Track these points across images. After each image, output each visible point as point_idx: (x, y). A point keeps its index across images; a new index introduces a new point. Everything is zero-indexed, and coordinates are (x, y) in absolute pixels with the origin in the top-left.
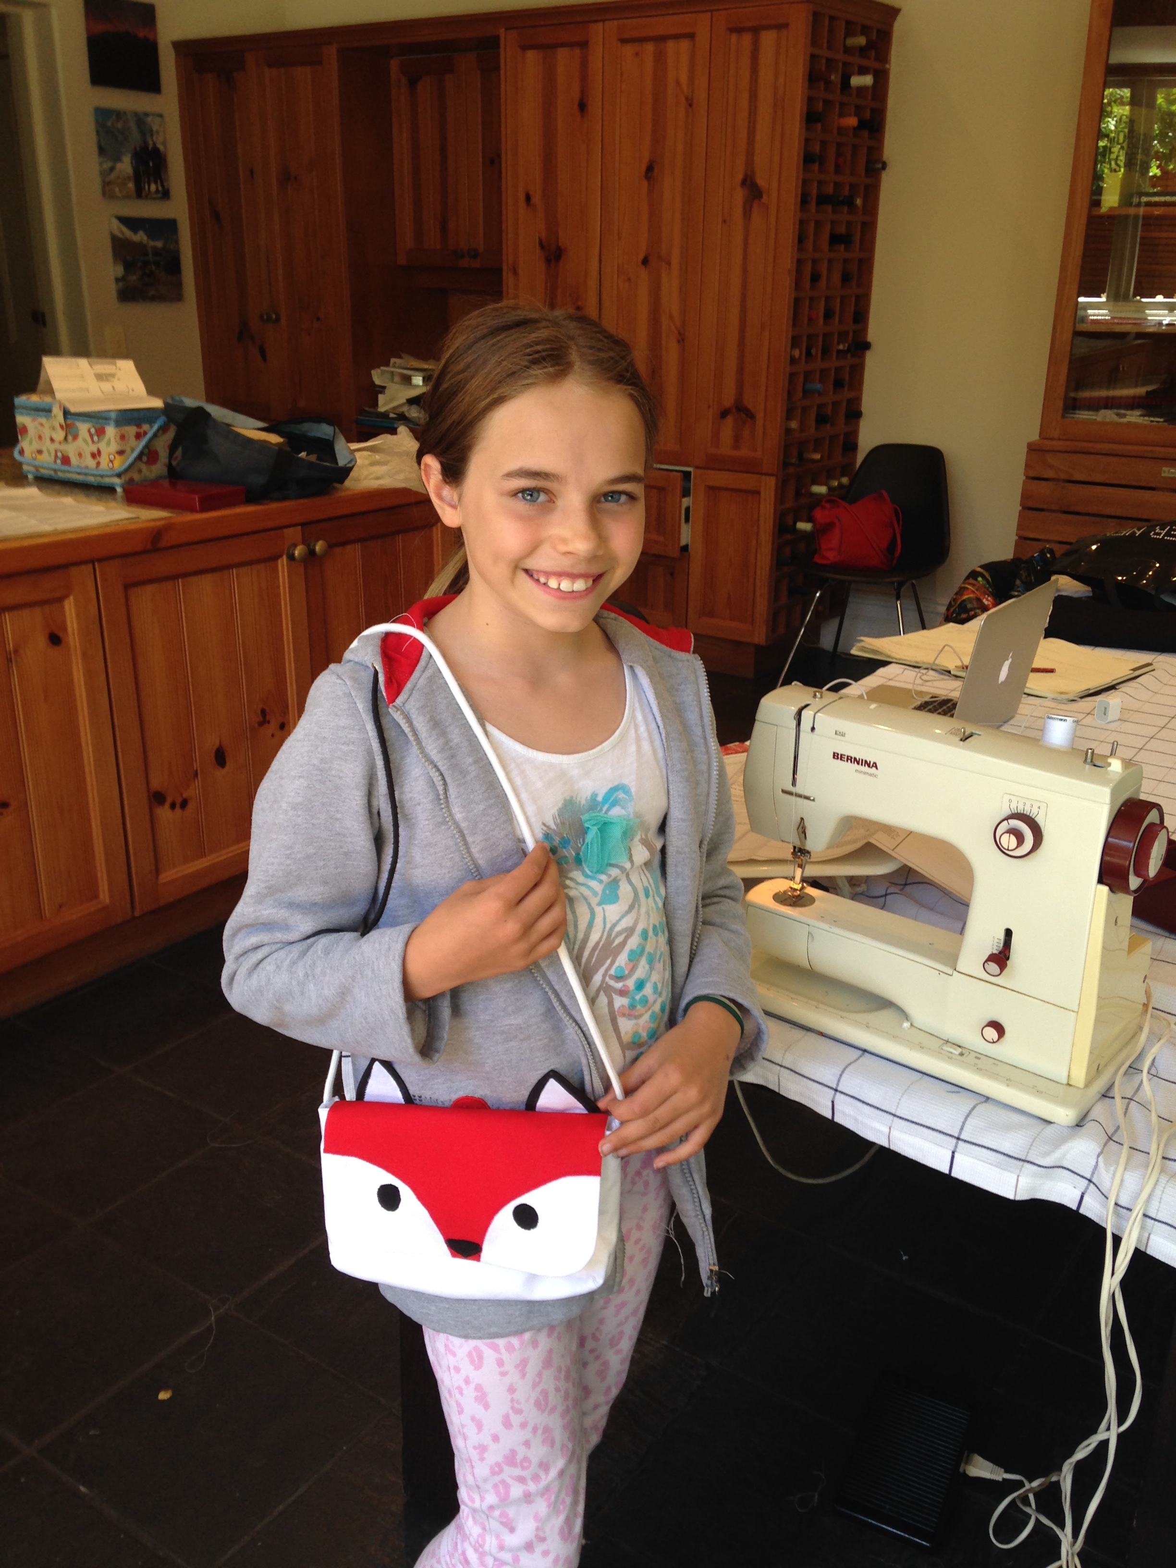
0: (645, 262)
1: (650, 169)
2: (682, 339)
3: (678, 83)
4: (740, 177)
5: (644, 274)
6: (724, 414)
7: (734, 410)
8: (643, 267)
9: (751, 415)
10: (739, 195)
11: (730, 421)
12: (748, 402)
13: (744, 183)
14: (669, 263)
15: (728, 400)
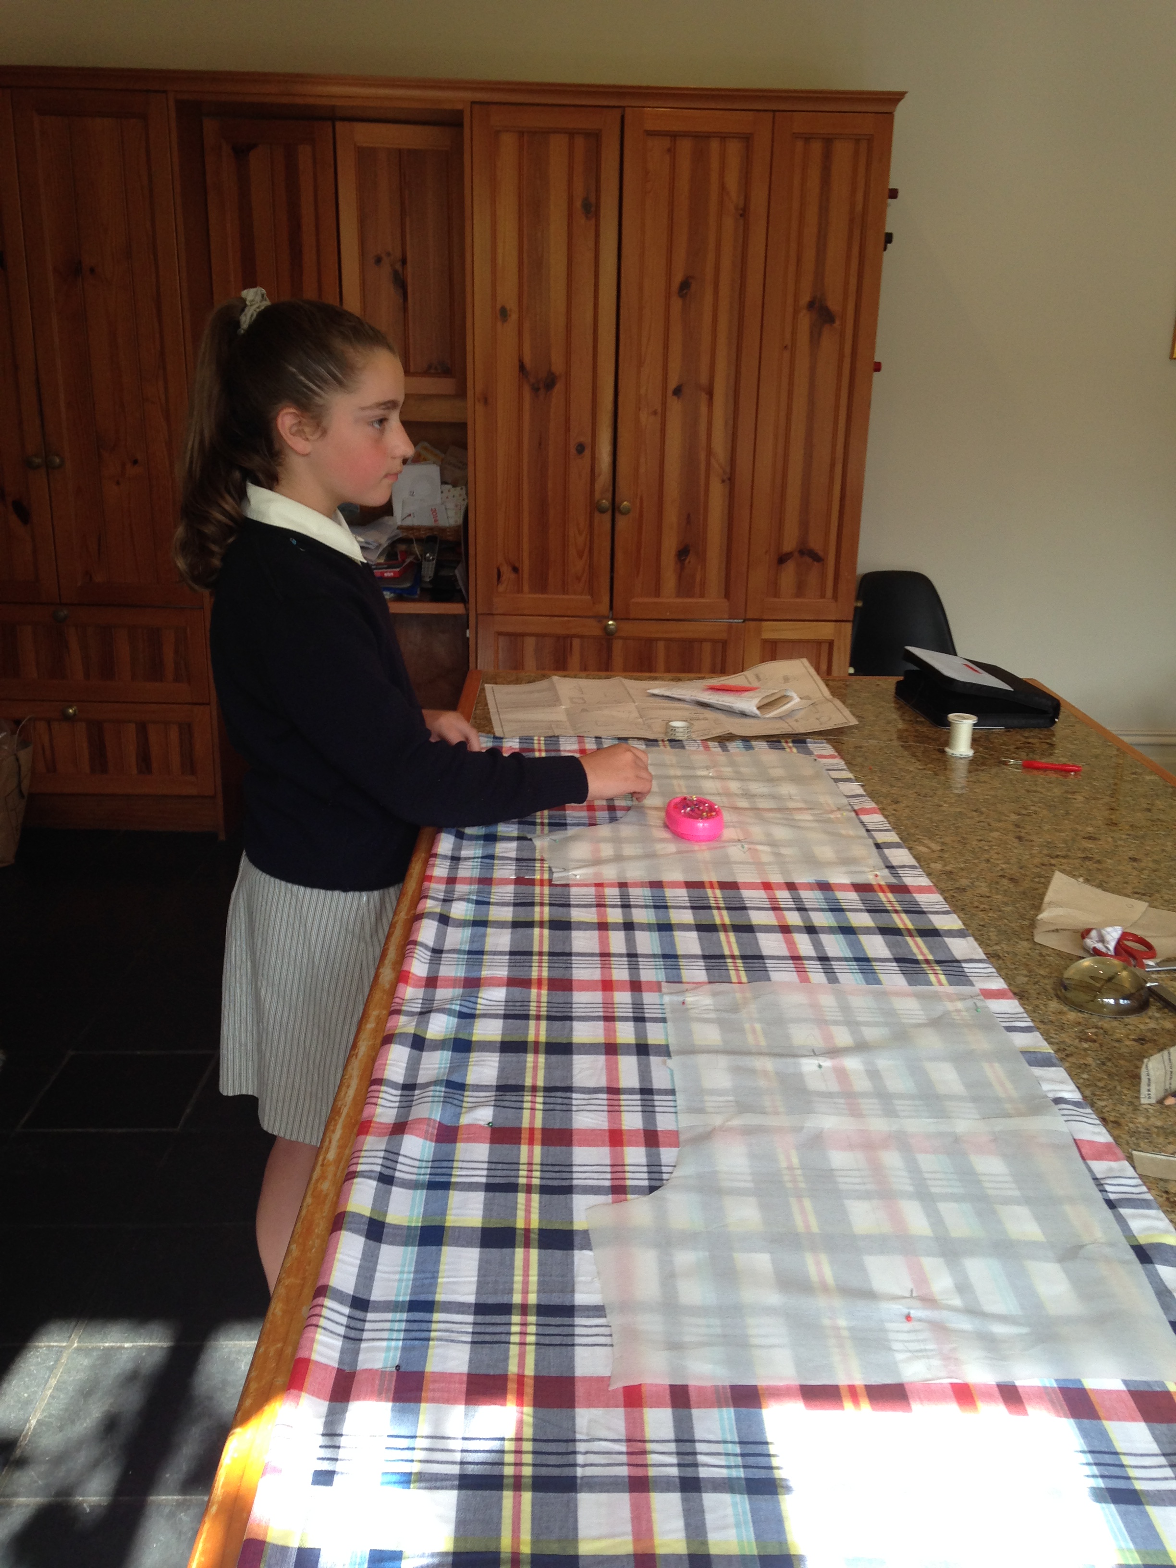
0: (677, 392)
1: (685, 286)
2: (730, 480)
3: (723, 187)
4: (805, 299)
5: (675, 406)
6: (782, 559)
7: (796, 554)
8: (675, 398)
9: (817, 558)
10: (805, 320)
11: (790, 567)
12: (815, 543)
13: (811, 305)
14: (710, 394)
15: (789, 544)
